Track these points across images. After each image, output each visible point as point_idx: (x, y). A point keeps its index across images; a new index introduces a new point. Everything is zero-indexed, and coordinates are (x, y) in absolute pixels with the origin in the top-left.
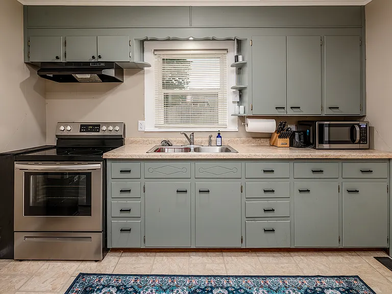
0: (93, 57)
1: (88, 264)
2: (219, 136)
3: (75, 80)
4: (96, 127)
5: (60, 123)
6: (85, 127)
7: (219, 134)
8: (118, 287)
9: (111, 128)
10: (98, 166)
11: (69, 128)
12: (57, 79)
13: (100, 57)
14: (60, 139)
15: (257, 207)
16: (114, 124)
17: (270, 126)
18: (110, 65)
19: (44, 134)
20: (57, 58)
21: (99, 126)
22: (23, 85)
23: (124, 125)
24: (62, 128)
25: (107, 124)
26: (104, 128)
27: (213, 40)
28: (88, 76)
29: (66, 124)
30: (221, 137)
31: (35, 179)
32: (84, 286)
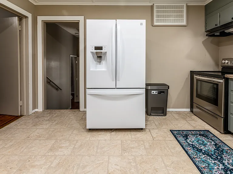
0: (232, 18)
8: (216, 144)
11: (227, 62)
20: (216, 25)
22: (204, 43)
24: (224, 62)
32: (205, 134)
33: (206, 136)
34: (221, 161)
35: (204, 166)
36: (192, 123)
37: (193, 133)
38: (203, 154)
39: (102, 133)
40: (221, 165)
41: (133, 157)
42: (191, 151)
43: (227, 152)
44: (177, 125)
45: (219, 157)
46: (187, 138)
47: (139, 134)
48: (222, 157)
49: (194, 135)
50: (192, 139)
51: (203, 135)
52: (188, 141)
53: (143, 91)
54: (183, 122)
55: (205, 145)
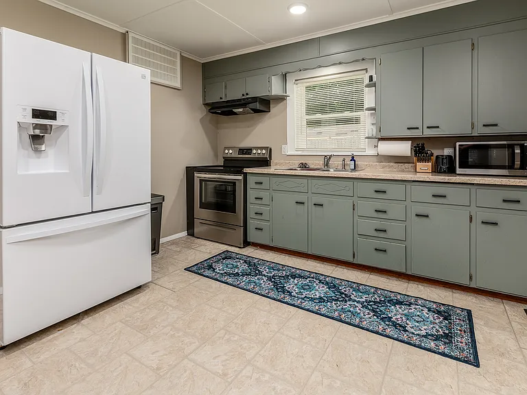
0: (243, 95)
1: (234, 248)
2: (353, 159)
3: (235, 114)
4: (249, 151)
5: (226, 148)
6: (242, 151)
7: (353, 157)
8: (245, 261)
9: (259, 151)
10: (240, 178)
11: (231, 151)
12: (224, 113)
13: (247, 94)
14: (226, 160)
15: (368, 226)
16: (262, 148)
17: (405, 148)
18: (255, 99)
19: (216, 156)
20: (221, 98)
21: (251, 150)
22: (202, 120)
23: (271, 149)
24: (227, 151)
25: (257, 148)
26: (254, 151)
27: (340, 63)
28: (241, 110)
29: (229, 148)
30: (355, 161)
31: (206, 185)
32: (226, 256)
33: (230, 258)
34: (260, 273)
35: (252, 286)
36: (202, 249)
37: (214, 259)
38: (243, 275)
39: (56, 335)
40: (263, 277)
41: (170, 328)
42: (230, 280)
43: (259, 264)
44: (187, 259)
45: (257, 272)
46: (214, 269)
47: (141, 297)
48: (259, 271)
49: (217, 262)
50: (219, 267)
51: (226, 258)
52: (217, 270)
53: (147, 209)
54: (191, 252)
55: (237, 267)
